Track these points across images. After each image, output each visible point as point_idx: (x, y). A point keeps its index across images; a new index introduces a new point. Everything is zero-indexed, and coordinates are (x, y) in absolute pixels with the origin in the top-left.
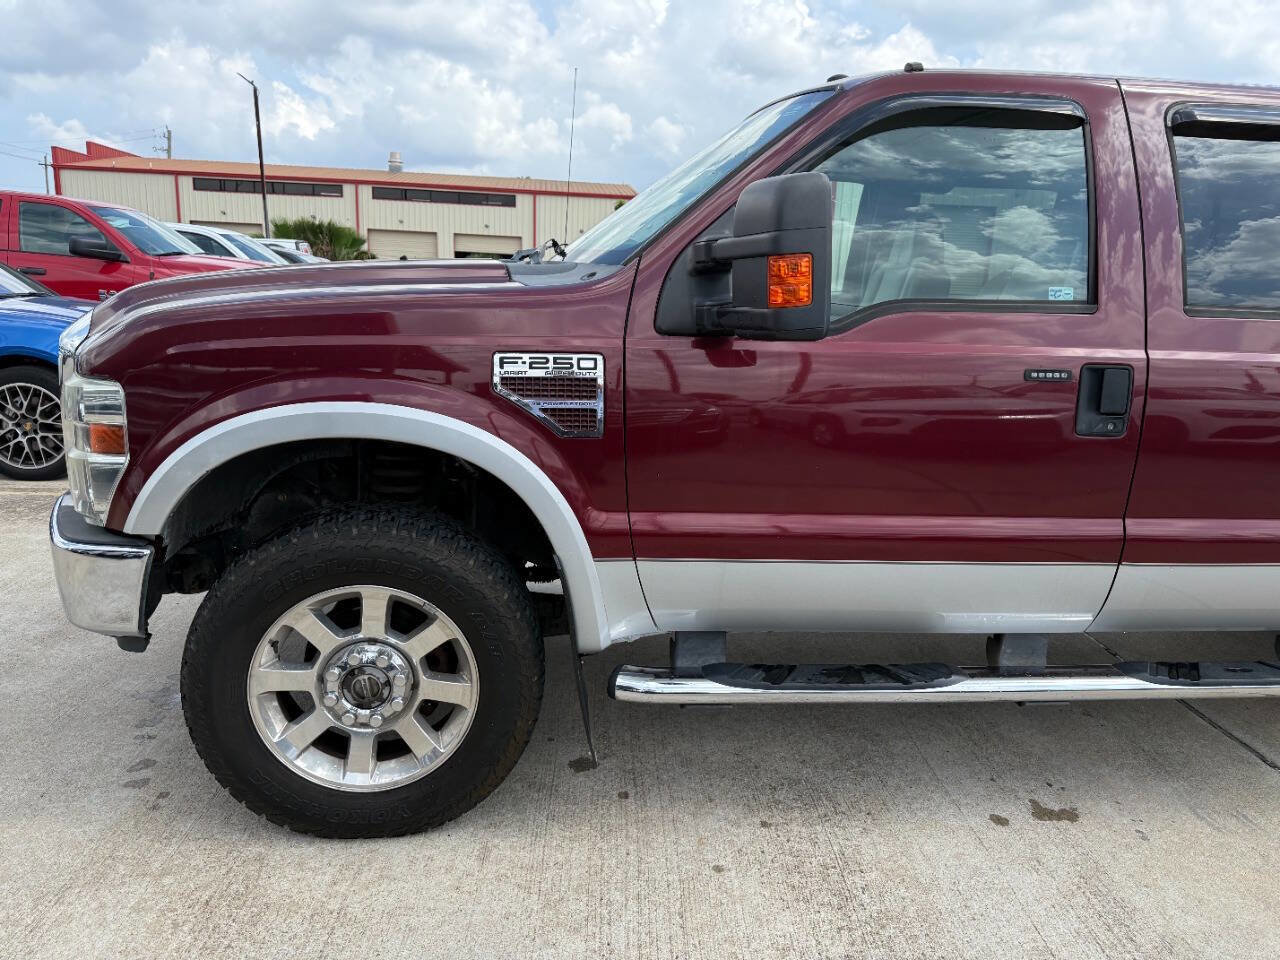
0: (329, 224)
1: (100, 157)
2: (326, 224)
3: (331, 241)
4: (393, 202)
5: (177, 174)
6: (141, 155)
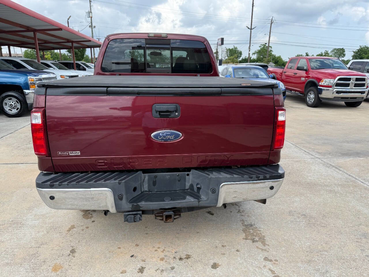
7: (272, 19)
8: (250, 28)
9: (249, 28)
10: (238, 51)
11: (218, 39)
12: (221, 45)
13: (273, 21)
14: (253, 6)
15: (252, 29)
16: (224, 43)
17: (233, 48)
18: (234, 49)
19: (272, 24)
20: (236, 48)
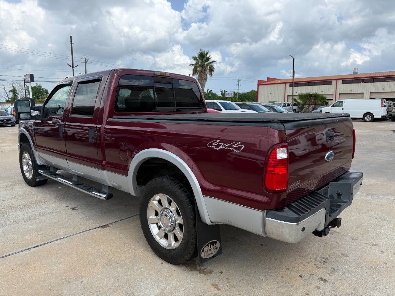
0: (315, 93)
1: (270, 81)
2: (314, 94)
3: (315, 99)
4: (357, 84)
5: (286, 83)
6: (282, 79)
7: (86, 58)
8: (72, 66)
9: (70, 66)
10: (43, 89)
11: (25, 76)
12: (30, 82)
13: (87, 61)
14: (72, 44)
15: (74, 67)
16: (34, 80)
17: (36, 85)
18: (37, 87)
19: (87, 64)
20: (40, 86)
